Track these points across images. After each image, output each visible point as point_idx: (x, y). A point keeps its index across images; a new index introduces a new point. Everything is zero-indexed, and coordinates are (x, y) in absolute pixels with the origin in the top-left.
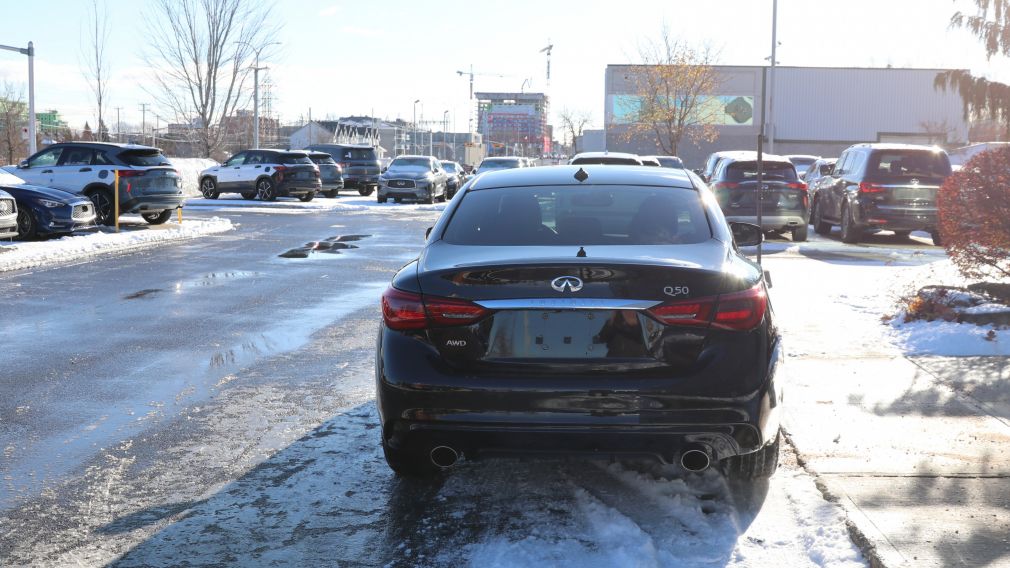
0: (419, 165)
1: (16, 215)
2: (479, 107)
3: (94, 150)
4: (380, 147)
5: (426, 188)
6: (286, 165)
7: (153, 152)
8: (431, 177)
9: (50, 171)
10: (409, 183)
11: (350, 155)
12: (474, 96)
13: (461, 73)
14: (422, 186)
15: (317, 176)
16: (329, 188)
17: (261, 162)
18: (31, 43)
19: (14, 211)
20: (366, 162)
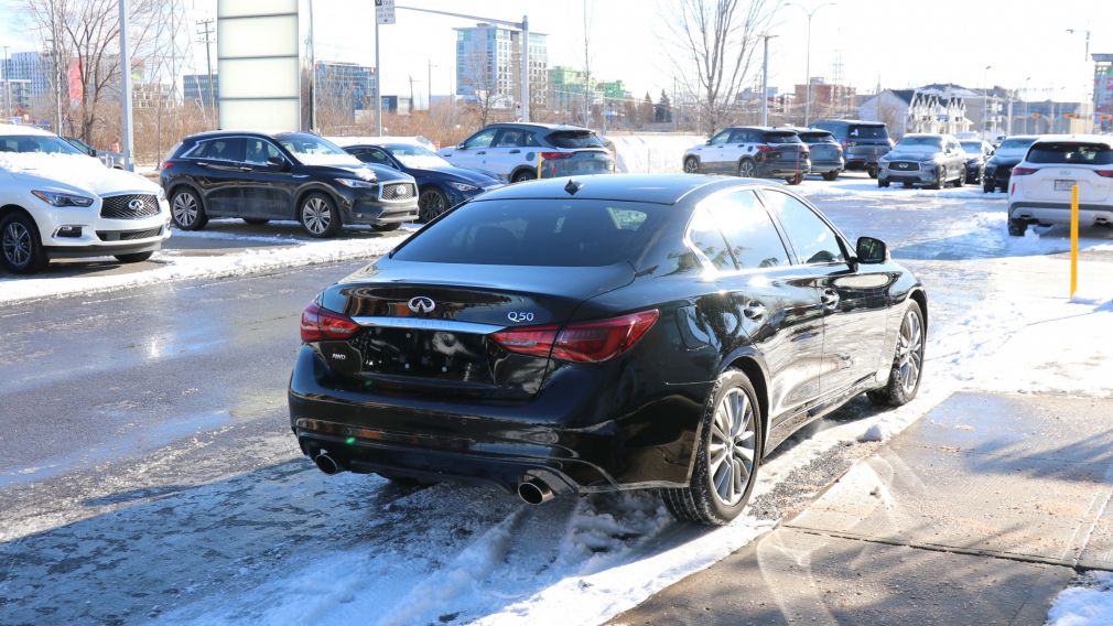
0: (929, 144)
1: (416, 199)
2: (1096, 71)
3: (524, 131)
4: (964, 119)
5: (932, 171)
6: (771, 144)
7: (585, 134)
8: (940, 158)
9: (484, 153)
10: (913, 166)
11: (856, 133)
12: (1090, 57)
13: (1072, 31)
14: (927, 168)
15: (806, 157)
16: (827, 169)
17: (744, 141)
18: (525, 17)
19: (414, 195)
20: (876, 141)
